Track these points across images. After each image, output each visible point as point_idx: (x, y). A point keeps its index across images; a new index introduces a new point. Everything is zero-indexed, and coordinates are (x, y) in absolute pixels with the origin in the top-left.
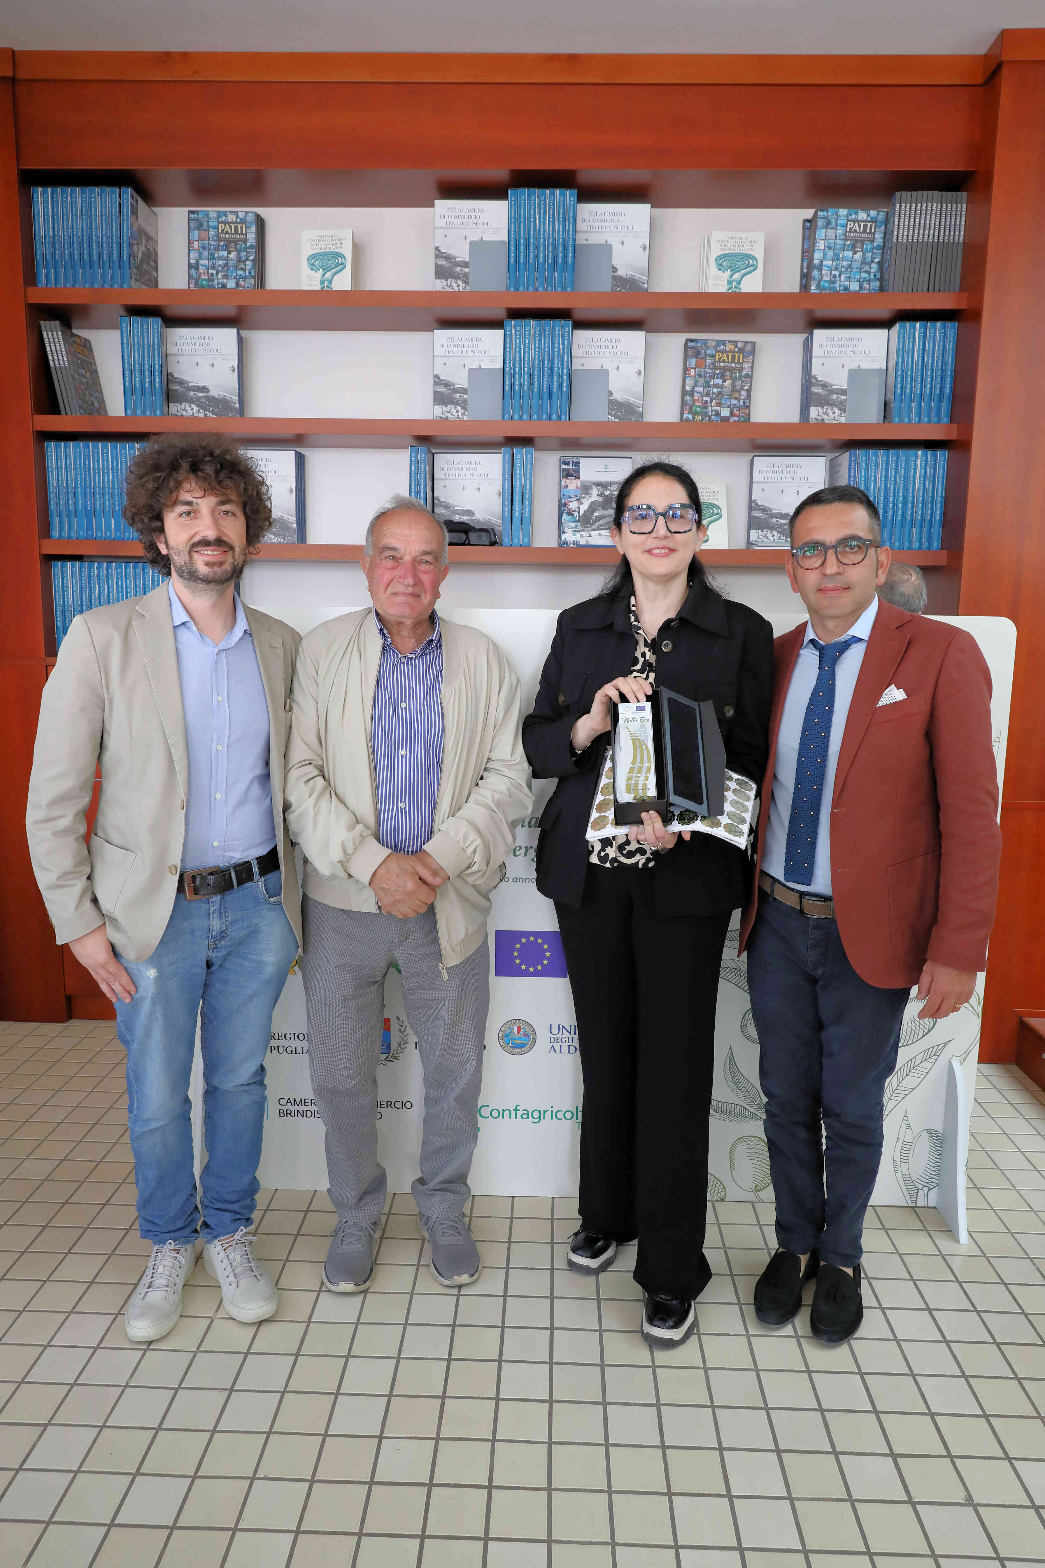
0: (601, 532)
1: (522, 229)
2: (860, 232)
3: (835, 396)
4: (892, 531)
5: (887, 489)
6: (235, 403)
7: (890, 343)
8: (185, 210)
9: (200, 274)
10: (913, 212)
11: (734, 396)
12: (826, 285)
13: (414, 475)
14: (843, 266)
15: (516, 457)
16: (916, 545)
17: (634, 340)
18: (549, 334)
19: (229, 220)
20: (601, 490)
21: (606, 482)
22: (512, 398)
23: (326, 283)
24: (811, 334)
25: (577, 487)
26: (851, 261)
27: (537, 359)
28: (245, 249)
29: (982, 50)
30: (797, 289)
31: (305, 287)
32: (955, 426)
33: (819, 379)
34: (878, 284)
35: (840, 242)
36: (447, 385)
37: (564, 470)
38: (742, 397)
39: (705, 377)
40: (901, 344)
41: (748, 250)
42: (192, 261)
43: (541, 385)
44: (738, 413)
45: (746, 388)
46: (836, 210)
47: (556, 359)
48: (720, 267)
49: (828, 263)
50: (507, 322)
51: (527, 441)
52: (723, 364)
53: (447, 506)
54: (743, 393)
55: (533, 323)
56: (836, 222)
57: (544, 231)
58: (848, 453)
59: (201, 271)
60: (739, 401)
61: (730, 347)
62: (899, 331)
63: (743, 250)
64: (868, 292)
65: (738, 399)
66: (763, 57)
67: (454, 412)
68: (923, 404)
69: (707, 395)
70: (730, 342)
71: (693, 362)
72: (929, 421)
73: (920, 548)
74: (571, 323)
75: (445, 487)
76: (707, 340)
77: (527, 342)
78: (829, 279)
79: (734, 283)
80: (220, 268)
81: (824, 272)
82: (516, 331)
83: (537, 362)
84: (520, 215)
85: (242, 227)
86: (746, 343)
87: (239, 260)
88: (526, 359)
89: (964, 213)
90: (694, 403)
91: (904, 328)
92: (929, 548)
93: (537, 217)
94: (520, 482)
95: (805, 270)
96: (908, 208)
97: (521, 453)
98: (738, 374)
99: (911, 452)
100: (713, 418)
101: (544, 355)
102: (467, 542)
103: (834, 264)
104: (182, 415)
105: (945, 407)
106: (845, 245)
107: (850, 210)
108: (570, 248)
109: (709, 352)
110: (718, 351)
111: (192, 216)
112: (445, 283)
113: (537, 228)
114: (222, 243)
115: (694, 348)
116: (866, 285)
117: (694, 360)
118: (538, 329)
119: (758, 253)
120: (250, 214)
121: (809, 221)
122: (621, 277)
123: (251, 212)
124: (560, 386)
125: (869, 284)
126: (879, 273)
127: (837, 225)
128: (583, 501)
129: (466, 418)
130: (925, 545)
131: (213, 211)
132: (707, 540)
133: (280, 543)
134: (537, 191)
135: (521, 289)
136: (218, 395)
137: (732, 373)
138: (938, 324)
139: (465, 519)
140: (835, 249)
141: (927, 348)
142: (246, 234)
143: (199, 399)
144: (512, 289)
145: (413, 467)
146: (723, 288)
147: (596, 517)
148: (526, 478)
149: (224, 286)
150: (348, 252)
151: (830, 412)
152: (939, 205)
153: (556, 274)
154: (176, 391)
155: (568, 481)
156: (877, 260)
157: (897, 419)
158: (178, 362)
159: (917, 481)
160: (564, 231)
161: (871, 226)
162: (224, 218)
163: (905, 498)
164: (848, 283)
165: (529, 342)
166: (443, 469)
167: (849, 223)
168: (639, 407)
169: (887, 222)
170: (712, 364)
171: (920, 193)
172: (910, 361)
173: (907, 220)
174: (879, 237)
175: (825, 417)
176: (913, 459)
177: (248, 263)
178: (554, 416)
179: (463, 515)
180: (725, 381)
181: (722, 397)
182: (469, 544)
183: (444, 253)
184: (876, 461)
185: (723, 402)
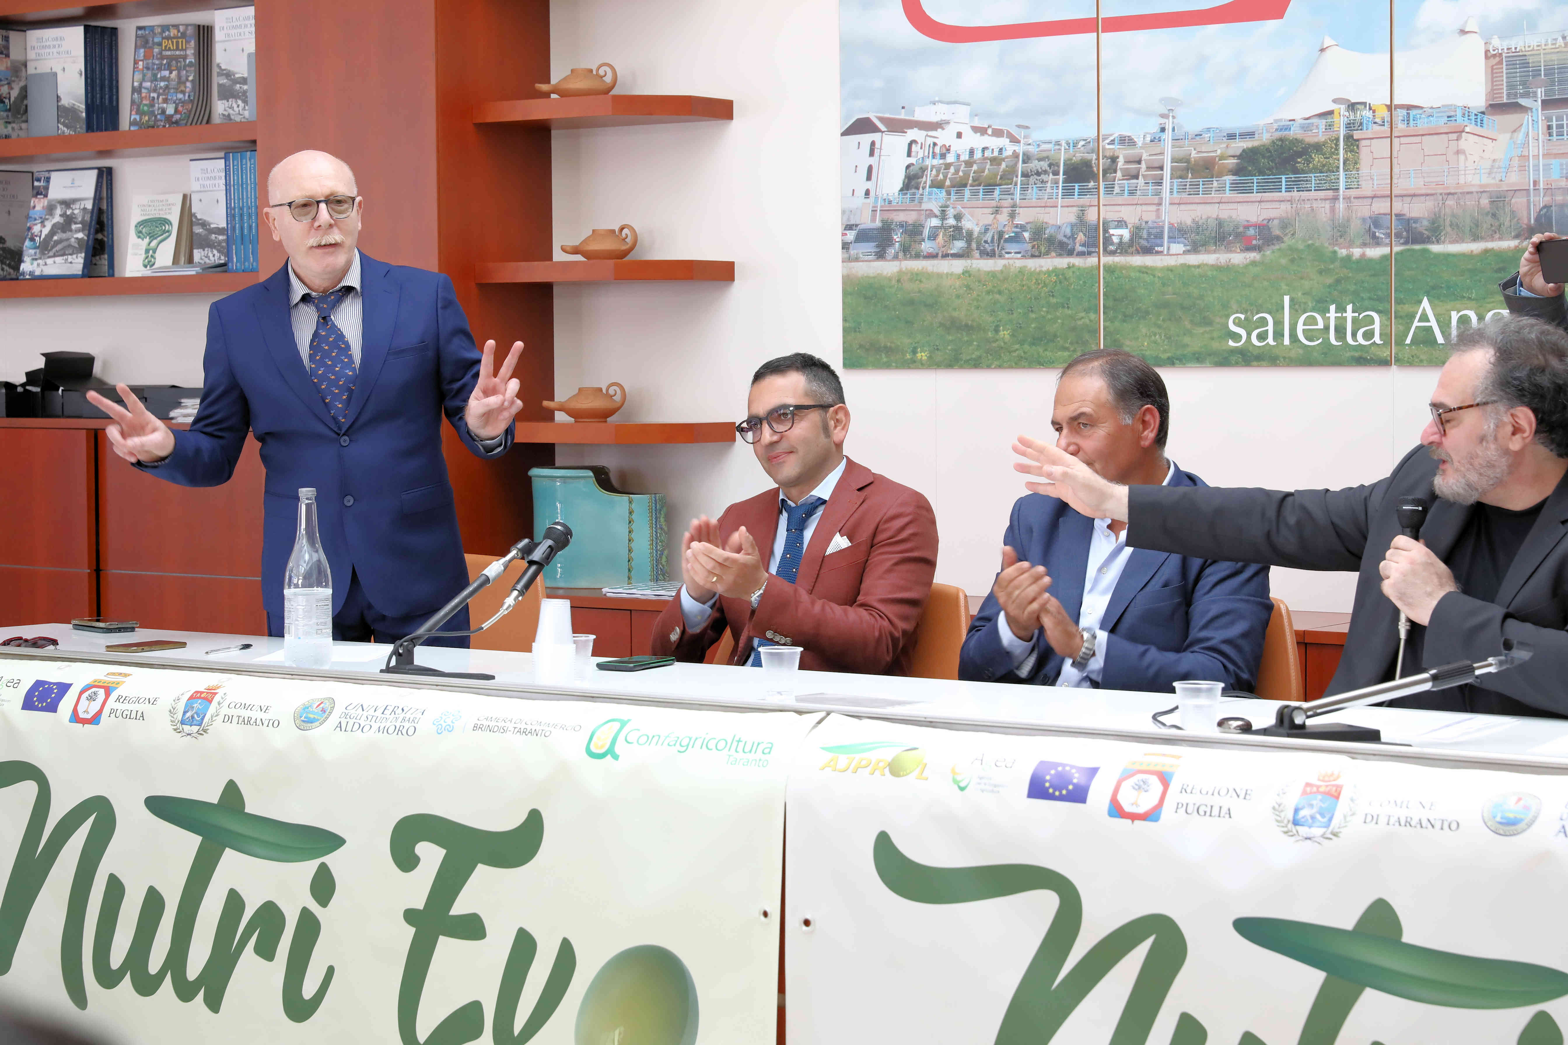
3: (237, 85)
11: (180, 90)
20: (64, 210)
21: (75, 199)
25: (42, 207)
38: (188, 90)
39: (153, 69)
44: (182, 109)
45: (190, 78)
52: (168, 53)
54: (188, 85)
60: (184, 95)
61: (173, 32)
65: (183, 92)
69: (155, 91)
70: (173, 26)
76: (154, 26)
86: (187, 25)
90: (142, 101)
98: (183, 63)
100: (158, 117)
109: (156, 40)
110: (164, 38)
115: (142, 36)
117: (142, 51)
128: (45, 223)
132: (151, 266)
137: (177, 63)
147: (55, 241)
155: (37, 200)
170: (159, 54)
180: (171, 73)
181: (169, 92)
185: (169, 97)
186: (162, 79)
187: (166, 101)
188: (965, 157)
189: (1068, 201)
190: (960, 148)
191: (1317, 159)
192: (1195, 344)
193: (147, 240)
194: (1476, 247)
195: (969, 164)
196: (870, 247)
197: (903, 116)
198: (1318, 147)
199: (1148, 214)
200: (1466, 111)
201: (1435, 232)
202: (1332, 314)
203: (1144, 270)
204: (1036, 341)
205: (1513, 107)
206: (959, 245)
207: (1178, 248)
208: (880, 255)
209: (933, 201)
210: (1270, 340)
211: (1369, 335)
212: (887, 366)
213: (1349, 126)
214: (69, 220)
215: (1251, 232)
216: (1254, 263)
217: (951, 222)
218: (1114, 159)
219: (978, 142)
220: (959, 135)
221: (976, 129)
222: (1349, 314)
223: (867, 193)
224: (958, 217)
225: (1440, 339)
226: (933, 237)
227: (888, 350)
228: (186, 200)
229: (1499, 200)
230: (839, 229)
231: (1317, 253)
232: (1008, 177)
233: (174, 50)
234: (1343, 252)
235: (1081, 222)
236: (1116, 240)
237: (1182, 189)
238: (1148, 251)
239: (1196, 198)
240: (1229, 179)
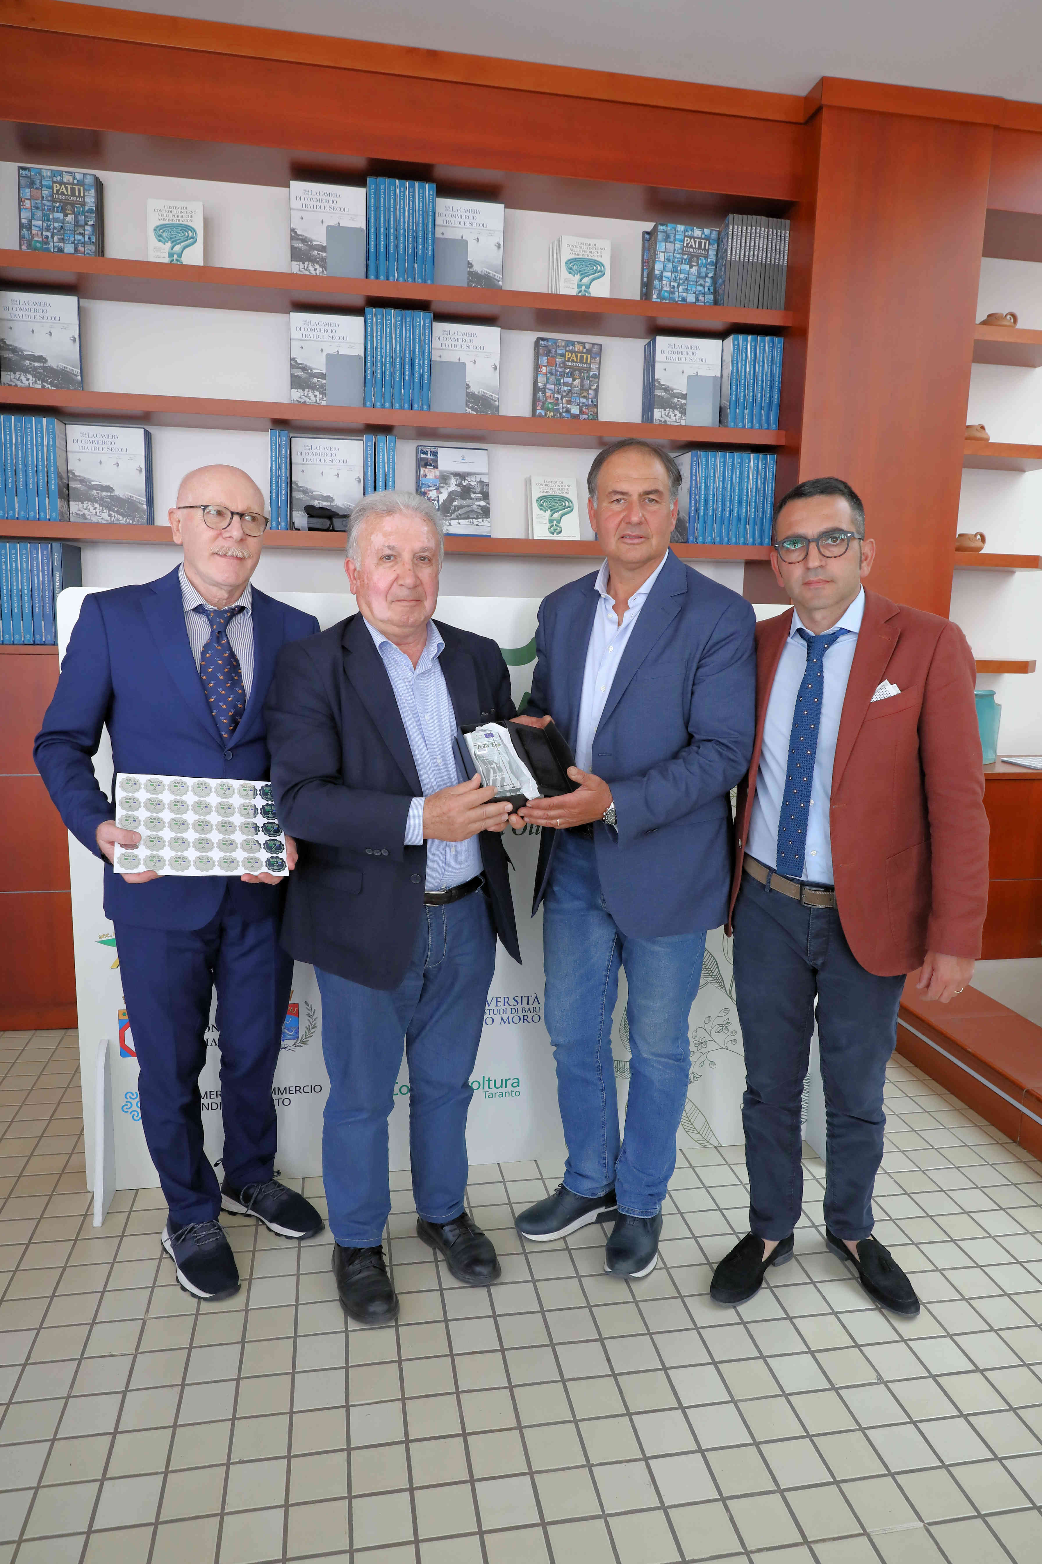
0: (461, 521)
1: (382, 218)
2: (695, 248)
3: (676, 399)
4: (729, 527)
5: (724, 488)
6: (77, 376)
7: (724, 353)
8: (14, 166)
9: (33, 236)
10: (744, 234)
11: (583, 395)
12: (666, 294)
13: (274, 459)
14: (681, 279)
15: (379, 444)
16: (750, 540)
17: (489, 335)
18: (410, 325)
19: (65, 180)
20: (459, 481)
21: (465, 473)
22: (374, 385)
23: (175, 256)
24: (654, 340)
25: (435, 476)
26: (688, 275)
27: (398, 348)
28: (84, 213)
29: (803, 93)
30: (637, 297)
31: (152, 259)
32: (784, 433)
33: (662, 383)
34: (712, 297)
35: (678, 256)
36: (304, 369)
37: (423, 459)
38: (590, 396)
39: (556, 375)
40: (735, 355)
41: (595, 256)
42: (23, 221)
43: (402, 374)
44: (587, 411)
45: (594, 387)
46: (674, 225)
47: (417, 350)
48: (570, 270)
49: (667, 274)
50: (367, 310)
51: (386, 429)
52: (573, 364)
53: (305, 491)
54: (591, 392)
55: (394, 312)
56: (675, 236)
57: (404, 222)
58: (690, 453)
59: (34, 232)
60: (587, 400)
61: (578, 348)
62: (734, 343)
63: (591, 256)
64: (703, 304)
65: (587, 398)
66: (612, 75)
67: (312, 396)
68: (754, 412)
69: (559, 393)
70: (578, 342)
71: (544, 360)
72: (760, 428)
73: (753, 544)
74: (431, 315)
75: (303, 471)
76: (557, 340)
77: (388, 330)
78: (668, 289)
79: (584, 287)
80: (55, 231)
81: (664, 282)
82: (377, 320)
83: (398, 352)
84: (380, 204)
85: (79, 190)
86: (594, 344)
87: (77, 224)
88: (388, 347)
89: (787, 239)
90: (546, 400)
91: (738, 340)
92: (761, 544)
93: (397, 207)
94: (383, 470)
95: (645, 279)
96: (740, 230)
97: (382, 441)
98: (586, 374)
99: (745, 455)
100: (564, 414)
101: (405, 346)
102: (331, 528)
103: (673, 276)
104: (16, 385)
105: (773, 415)
106: (682, 259)
107: (687, 227)
108: (430, 241)
109: (558, 351)
110: (568, 351)
111: (22, 172)
112: (302, 266)
113: (397, 218)
114: (57, 204)
115: (545, 346)
116: (701, 298)
117: (545, 358)
118: (399, 319)
119: (606, 260)
120: (88, 177)
121: (648, 233)
122: (476, 273)
123: (90, 175)
124: (421, 376)
125: (704, 296)
126: (712, 287)
127: (675, 240)
128: (442, 490)
129: (324, 403)
130: (758, 541)
131: (47, 169)
132: (560, 532)
133: (129, 524)
134: (397, 181)
135: (382, 277)
136: (58, 366)
137: (580, 373)
138: (767, 339)
139: (324, 504)
140: (673, 262)
141: (757, 360)
142: (84, 197)
143: (35, 369)
144: (372, 277)
145: (274, 451)
146: (573, 292)
147: (455, 506)
148: (389, 466)
149: (61, 250)
150: (198, 225)
151: (672, 415)
152: (767, 230)
153: (416, 266)
154: (10, 359)
155: (426, 470)
156: (711, 275)
157: (732, 424)
158: (11, 328)
159: (750, 482)
160: (423, 224)
161: (705, 243)
162: (59, 178)
163: (740, 497)
164: (685, 294)
165: (390, 331)
166: (301, 454)
167: (686, 239)
168: (495, 401)
169: (719, 240)
170: (563, 363)
171: (750, 217)
172: (743, 372)
173: (739, 241)
174: (712, 253)
175: (668, 419)
176: (747, 461)
177: (87, 228)
178: (416, 406)
179: (322, 501)
180: (574, 380)
181: (572, 396)
182: (334, 530)
183: (301, 235)
184: (715, 461)
185: (572, 400)
186: (565, 384)
187: (569, 402)
193: (549, 512)
214: (464, 490)
233: (577, 362)
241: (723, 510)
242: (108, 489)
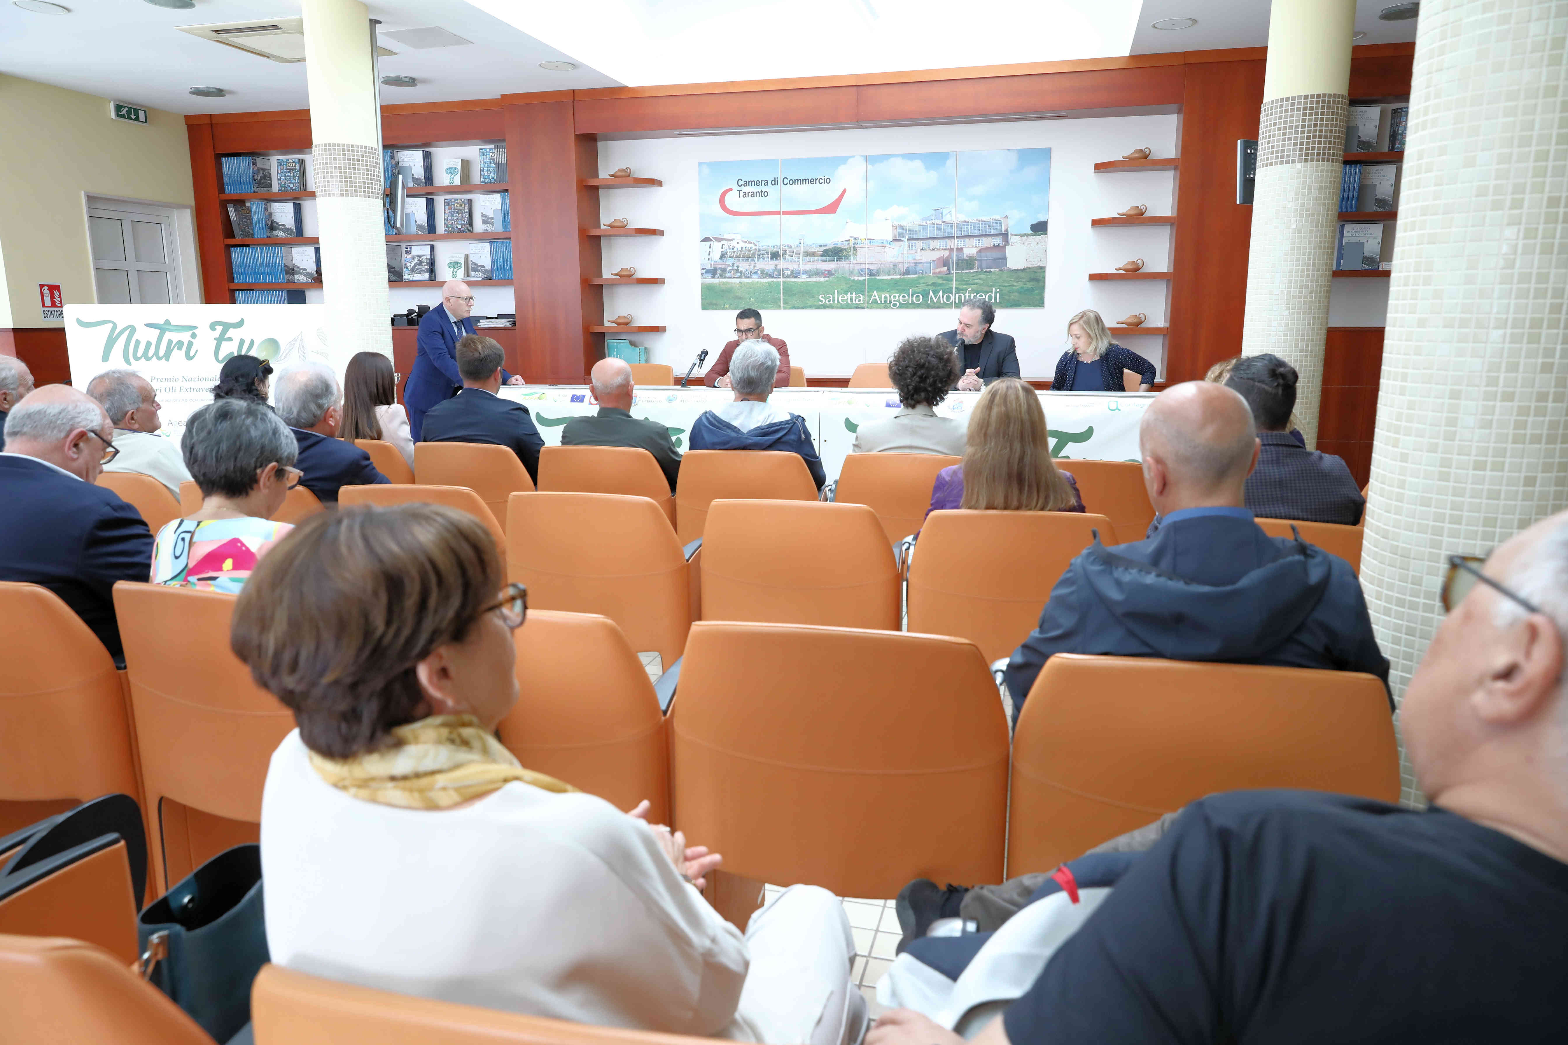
3: (490, 220)
19: (292, 160)
33: (484, 214)
35: (489, 161)
38: (465, 220)
39: (449, 213)
44: (469, 225)
45: (467, 217)
49: (486, 169)
52: (456, 208)
56: (489, 149)
59: (284, 182)
61: (458, 201)
64: (495, 179)
65: (463, 221)
70: (458, 199)
76: (449, 199)
81: (485, 172)
91: (502, 195)
98: (463, 211)
104: (278, 235)
109: (450, 204)
115: (446, 202)
117: (446, 207)
120: (297, 157)
125: (492, 175)
127: (487, 155)
136: (290, 228)
140: (487, 164)
143: (282, 229)
149: (292, 186)
154: (275, 226)
158: (274, 216)
167: (491, 154)
172: (508, 206)
180: (458, 214)
181: (457, 221)
186: (456, 216)
187: (457, 223)
188: (740, 249)
189: (771, 263)
190: (738, 247)
191: (845, 253)
192: (809, 303)
193: (453, 269)
194: (889, 277)
195: (741, 251)
196: (710, 275)
197: (720, 237)
198: (845, 249)
199: (796, 267)
200: (887, 241)
201: (878, 274)
202: (849, 295)
203: (795, 282)
204: (762, 302)
205: (899, 240)
206: (738, 275)
207: (805, 276)
208: (713, 277)
209: (730, 262)
210: (831, 302)
211: (859, 301)
212: (716, 309)
213: (854, 244)
214: (421, 263)
215: (826, 272)
216: (827, 281)
217: (736, 268)
218: (786, 251)
219: (744, 245)
220: (738, 243)
221: (743, 241)
222: (854, 295)
223: (709, 259)
224: (738, 267)
225: (879, 302)
226: (730, 272)
227: (716, 305)
228: (467, 257)
229: (895, 265)
230: (700, 269)
231: (845, 278)
232: (753, 255)
233: (460, 207)
234: (852, 278)
235: (776, 269)
236: (786, 274)
237: (806, 260)
238: (796, 277)
239: (810, 263)
240: (820, 257)
241: (504, 266)
242: (305, 269)
